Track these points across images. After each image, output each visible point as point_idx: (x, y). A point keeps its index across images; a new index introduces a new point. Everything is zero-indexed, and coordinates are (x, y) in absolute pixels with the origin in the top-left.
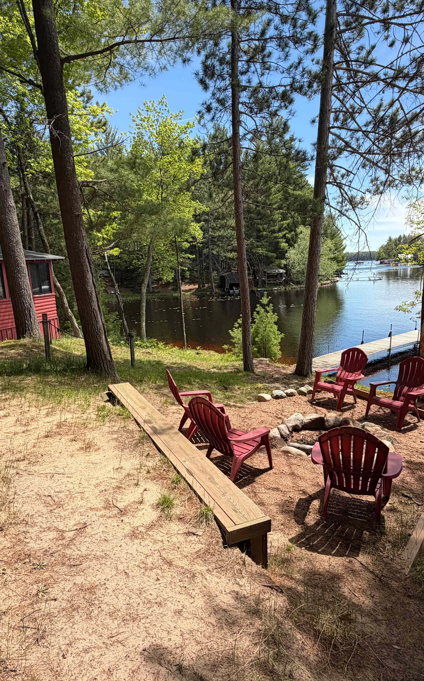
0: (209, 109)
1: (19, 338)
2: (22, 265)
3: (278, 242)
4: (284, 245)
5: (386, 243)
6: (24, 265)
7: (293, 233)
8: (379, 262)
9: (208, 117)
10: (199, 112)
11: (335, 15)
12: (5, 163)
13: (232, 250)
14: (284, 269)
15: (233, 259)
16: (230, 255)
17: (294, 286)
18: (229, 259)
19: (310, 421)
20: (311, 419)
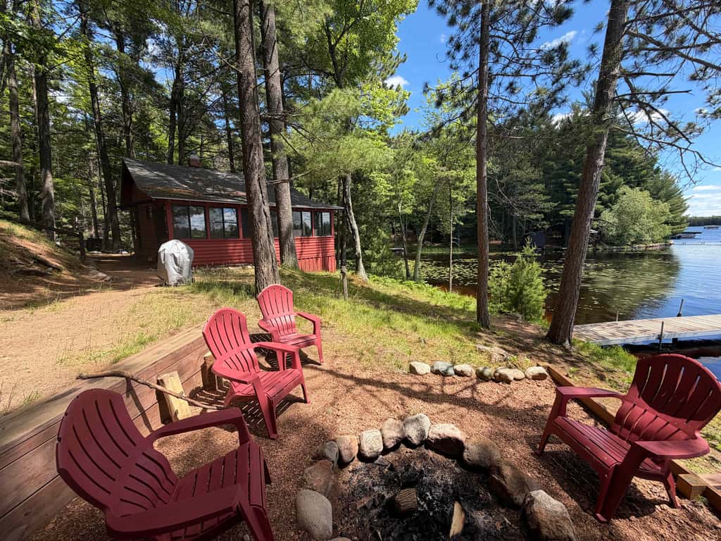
7: (612, 195)
13: (536, 212)
14: (596, 229)
15: (537, 220)
16: (534, 216)
17: (608, 247)
18: (533, 220)
19: (438, 437)
20: (439, 435)
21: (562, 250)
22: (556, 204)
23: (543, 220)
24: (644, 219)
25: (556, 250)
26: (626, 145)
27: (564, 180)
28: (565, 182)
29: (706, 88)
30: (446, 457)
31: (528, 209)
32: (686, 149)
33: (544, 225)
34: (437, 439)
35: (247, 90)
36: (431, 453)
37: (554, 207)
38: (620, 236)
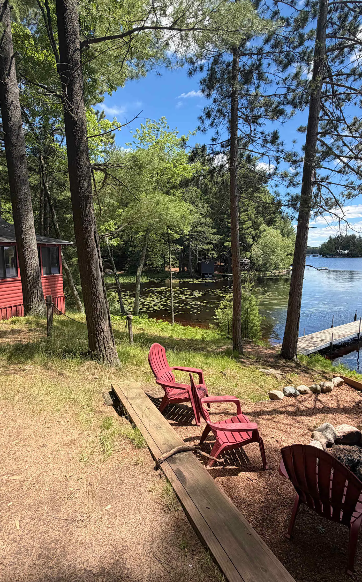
0: (209, 115)
1: (25, 315)
2: (33, 247)
3: (245, 238)
4: (250, 240)
5: (327, 241)
6: (35, 248)
7: (257, 231)
8: (322, 256)
9: (208, 122)
10: (200, 118)
11: (324, 36)
12: (24, 155)
13: (208, 243)
14: (250, 259)
15: (208, 250)
16: (206, 247)
17: (257, 273)
18: (205, 250)
19: (344, 434)
20: (344, 432)
21: (228, 276)
22: (222, 237)
23: (213, 250)
24: (278, 251)
25: (224, 276)
26: (262, 192)
27: (226, 216)
28: (226, 218)
29: (347, 180)
30: (350, 446)
31: (200, 241)
32: (342, 219)
33: (213, 254)
34: (343, 436)
35: (82, 139)
36: (341, 446)
37: (220, 239)
38: (265, 264)
